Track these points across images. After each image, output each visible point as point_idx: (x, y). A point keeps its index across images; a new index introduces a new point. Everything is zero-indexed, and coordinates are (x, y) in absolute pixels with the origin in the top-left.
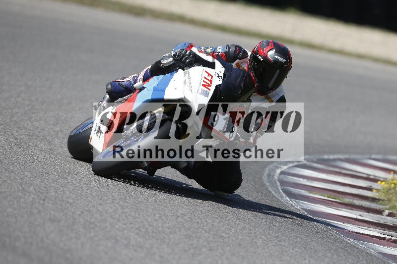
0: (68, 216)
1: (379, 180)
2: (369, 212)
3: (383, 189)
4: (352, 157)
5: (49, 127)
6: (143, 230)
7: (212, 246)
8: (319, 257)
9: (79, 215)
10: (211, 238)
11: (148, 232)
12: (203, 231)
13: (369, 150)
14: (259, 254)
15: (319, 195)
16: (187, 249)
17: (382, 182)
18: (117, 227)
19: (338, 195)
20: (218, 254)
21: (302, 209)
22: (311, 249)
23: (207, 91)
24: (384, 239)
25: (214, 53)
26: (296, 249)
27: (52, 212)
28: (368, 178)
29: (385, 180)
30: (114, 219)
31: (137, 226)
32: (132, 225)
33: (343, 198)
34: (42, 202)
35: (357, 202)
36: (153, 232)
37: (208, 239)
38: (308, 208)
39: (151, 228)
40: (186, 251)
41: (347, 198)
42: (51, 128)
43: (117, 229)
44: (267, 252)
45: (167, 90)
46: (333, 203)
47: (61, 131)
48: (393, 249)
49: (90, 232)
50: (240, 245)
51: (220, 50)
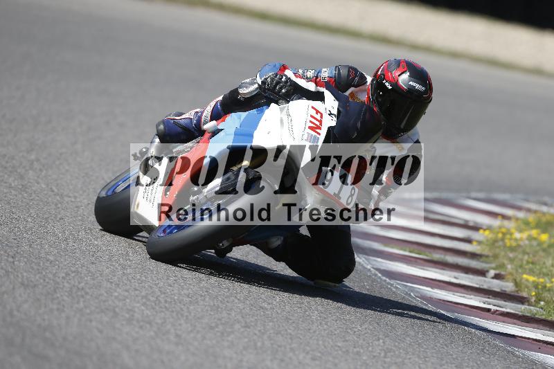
0: (47, 280)
1: (481, 228)
2: (466, 273)
3: (487, 241)
4: (444, 195)
5: (21, 154)
6: (152, 299)
7: (248, 321)
8: (398, 335)
9: (63, 278)
10: (247, 310)
11: (160, 302)
12: (237, 301)
13: (467, 187)
14: (315, 332)
15: (397, 249)
16: (213, 325)
17: (485, 230)
18: (116, 294)
19: (423, 249)
20: (257, 332)
21: (373, 268)
22: (387, 324)
23: (315, 137)
24: (489, 310)
25: (317, 77)
26: (366, 326)
27: (25, 274)
28: (465, 226)
29: (489, 228)
30: (111, 283)
31: (143, 294)
32: (137, 292)
33: (430, 253)
34: (11, 260)
35: (451, 259)
36: (166, 301)
37: (243, 311)
38: (382, 268)
39: (163, 296)
40: (212, 328)
41: (437, 253)
42: (23, 156)
43: (116, 297)
44: (325, 330)
45: (256, 134)
46: (418, 261)
47: (38, 160)
48: (501, 324)
49: (78, 302)
50: (287, 319)
51: (326, 73)
